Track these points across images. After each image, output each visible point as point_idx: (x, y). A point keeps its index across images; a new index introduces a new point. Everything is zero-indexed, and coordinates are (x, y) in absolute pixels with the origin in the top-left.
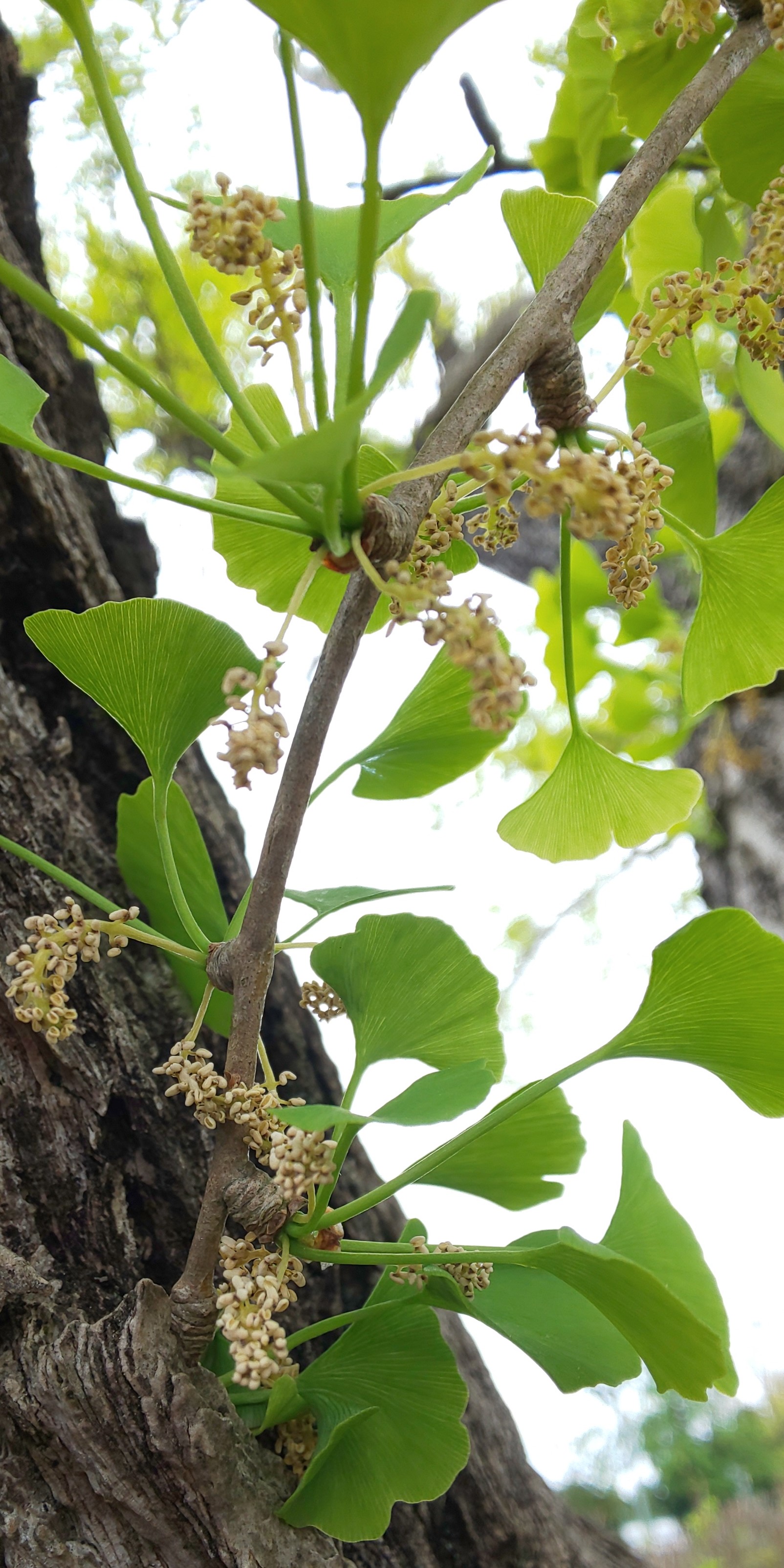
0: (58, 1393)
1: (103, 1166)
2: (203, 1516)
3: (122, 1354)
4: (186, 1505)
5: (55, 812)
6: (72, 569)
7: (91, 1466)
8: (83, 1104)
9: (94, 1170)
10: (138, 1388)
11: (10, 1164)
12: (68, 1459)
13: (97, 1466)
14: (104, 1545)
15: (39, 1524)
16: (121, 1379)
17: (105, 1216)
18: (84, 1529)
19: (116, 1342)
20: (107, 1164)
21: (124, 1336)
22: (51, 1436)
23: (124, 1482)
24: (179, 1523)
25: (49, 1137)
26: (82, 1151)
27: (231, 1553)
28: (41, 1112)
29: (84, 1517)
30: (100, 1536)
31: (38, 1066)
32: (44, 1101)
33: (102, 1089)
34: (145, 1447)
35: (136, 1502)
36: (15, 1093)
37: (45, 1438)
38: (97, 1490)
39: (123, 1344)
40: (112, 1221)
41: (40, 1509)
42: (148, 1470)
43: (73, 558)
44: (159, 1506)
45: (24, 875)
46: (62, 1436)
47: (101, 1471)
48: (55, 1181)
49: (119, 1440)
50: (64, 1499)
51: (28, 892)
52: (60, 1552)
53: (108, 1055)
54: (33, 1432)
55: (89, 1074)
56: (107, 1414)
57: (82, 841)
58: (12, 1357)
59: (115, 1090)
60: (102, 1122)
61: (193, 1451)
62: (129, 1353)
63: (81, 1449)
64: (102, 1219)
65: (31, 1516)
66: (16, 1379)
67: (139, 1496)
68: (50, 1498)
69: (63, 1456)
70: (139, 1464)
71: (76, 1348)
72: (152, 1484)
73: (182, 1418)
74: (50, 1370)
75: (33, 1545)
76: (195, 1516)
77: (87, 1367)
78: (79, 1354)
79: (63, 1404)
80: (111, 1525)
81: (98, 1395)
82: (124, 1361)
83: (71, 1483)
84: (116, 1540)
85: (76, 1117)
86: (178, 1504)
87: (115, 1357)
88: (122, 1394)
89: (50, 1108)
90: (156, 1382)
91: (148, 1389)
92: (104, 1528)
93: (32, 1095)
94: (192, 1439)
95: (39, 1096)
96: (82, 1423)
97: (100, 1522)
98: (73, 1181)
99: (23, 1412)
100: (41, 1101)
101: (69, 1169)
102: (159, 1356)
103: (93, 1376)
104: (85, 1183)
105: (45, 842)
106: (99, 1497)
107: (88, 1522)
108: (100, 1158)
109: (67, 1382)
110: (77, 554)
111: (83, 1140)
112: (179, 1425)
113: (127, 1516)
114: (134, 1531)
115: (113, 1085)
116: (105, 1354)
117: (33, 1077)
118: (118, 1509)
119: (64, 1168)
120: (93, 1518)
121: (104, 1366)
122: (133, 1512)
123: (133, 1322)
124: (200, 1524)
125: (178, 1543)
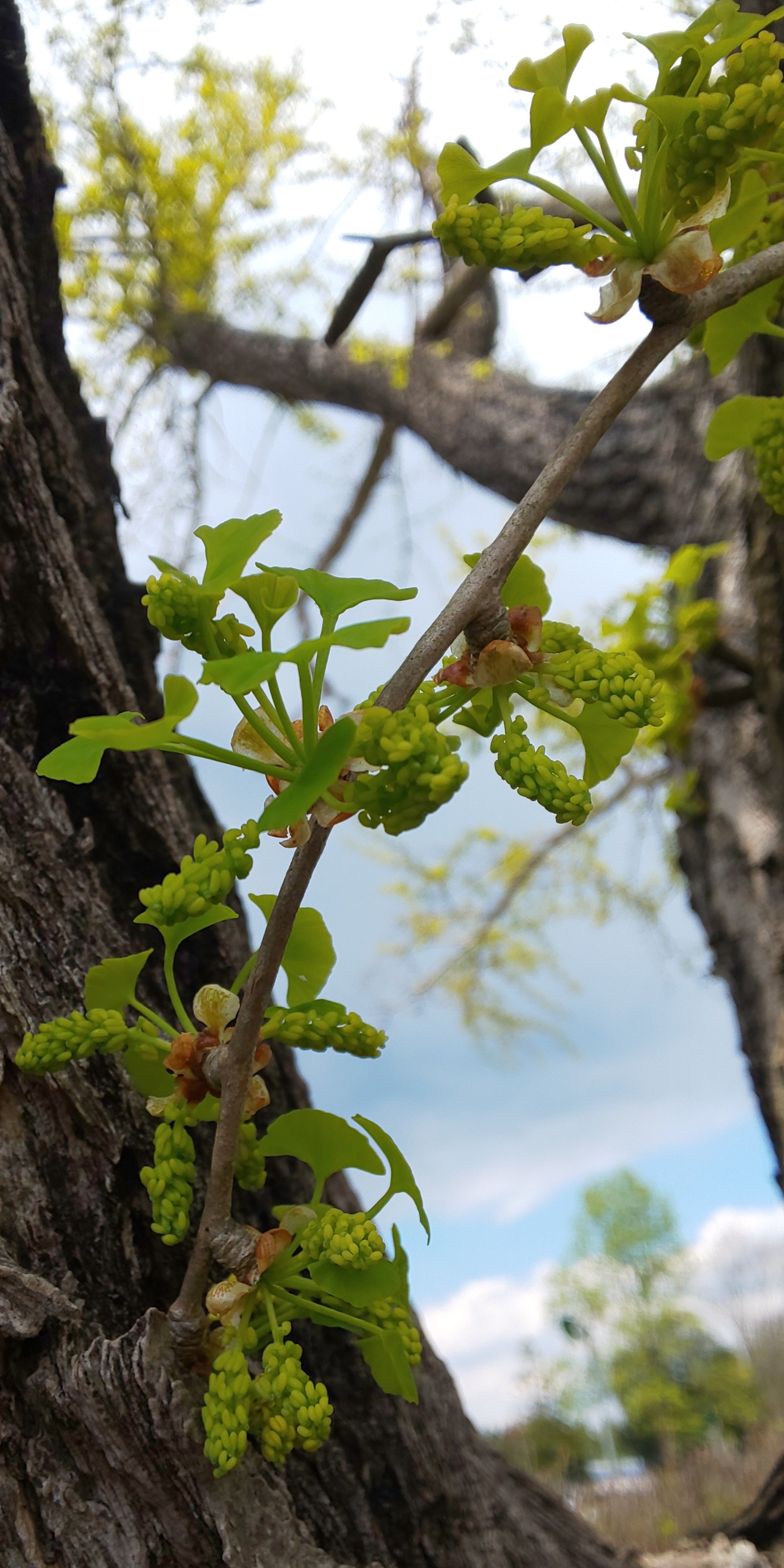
0: (86, 1392)
1: (115, 1205)
2: (191, 1487)
3: (135, 1365)
4: (179, 1479)
5: (81, 905)
6: (98, 692)
7: (109, 1447)
8: (101, 1155)
9: (108, 1211)
10: (146, 1391)
11: (43, 1204)
12: (90, 1440)
13: (113, 1447)
14: (115, 1505)
15: (67, 1488)
16: (134, 1384)
17: (116, 1246)
18: (100, 1492)
19: (130, 1356)
20: (119, 1205)
21: (136, 1352)
22: (78, 1422)
23: (133, 1459)
24: (173, 1492)
25: (74, 1181)
26: (99, 1192)
27: (212, 1516)
28: (68, 1160)
29: (100, 1484)
30: (112, 1498)
31: (66, 1122)
32: (71, 1152)
33: (116, 1143)
34: (150, 1435)
35: (141, 1475)
36: (48, 1145)
37: (74, 1423)
38: (113, 1464)
39: (135, 1358)
40: (121, 1249)
41: (68, 1476)
42: (150, 1452)
43: (99, 683)
44: (158, 1478)
45: (58, 965)
46: (87, 1423)
47: (116, 1450)
48: (79, 1218)
49: (130, 1429)
50: (85, 1469)
51: (61, 980)
52: (83, 1510)
53: (121, 1113)
54: (65, 1419)
55: (107, 1130)
56: (122, 1410)
57: (101, 926)
58: (49, 1362)
59: (127, 1144)
60: (116, 1169)
61: (185, 1440)
62: (139, 1364)
63: (102, 1433)
64: (115, 1249)
65: (61, 1481)
66: (54, 1380)
67: (143, 1470)
68: (75, 1468)
69: (86, 1437)
70: (145, 1447)
71: (100, 1358)
72: (154, 1462)
73: (178, 1414)
74: (81, 1375)
75: (63, 1504)
76: (186, 1488)
77: (108, 1374)
78: (102, 1363)
79: (90, 1400)
80: (120, 1489)
81: (116, 1395)
82: (136, 1370)
83: (92, 1457)
84: (124, 1501)
85: (96, 1166)
86: (173, 1477)
87: (129, 1367)
88: (135, 1395)
89: (75, 1158)
90: (160, 1387)
91: (153, 1392)
92: (114, 1492)
93: (62, 1147)
94: (185, 1431)
95: (66, 1147)
96: (104, 1416)
97: (112, 1488)
98: (92, 1216)
99: (59, 1405)
100: (68, 1151)
101: (89, 1208)
102: (162, 1367)
103: (112, 1381)
104: (102, 1220)
105: (73, 933)
106: (112, 1470)
107: (103, 1487)
108: (113, 1199)
109: (94, 1384)
110: (102, 678)
111: (101, 1183)
112: (175, 1420)
113: (133, 1484)
114: (137, 1495)
115: (125, 1139)
116: (122, 1365)
117: (62, 1131)
118: (126, 1478)
119: (85, 1207)
120: (107, 1484)
121: (121, 1373)
122: (139, 1482)
123: (143, 1341)
124: (189, 1493)
125: (171, 1506)
